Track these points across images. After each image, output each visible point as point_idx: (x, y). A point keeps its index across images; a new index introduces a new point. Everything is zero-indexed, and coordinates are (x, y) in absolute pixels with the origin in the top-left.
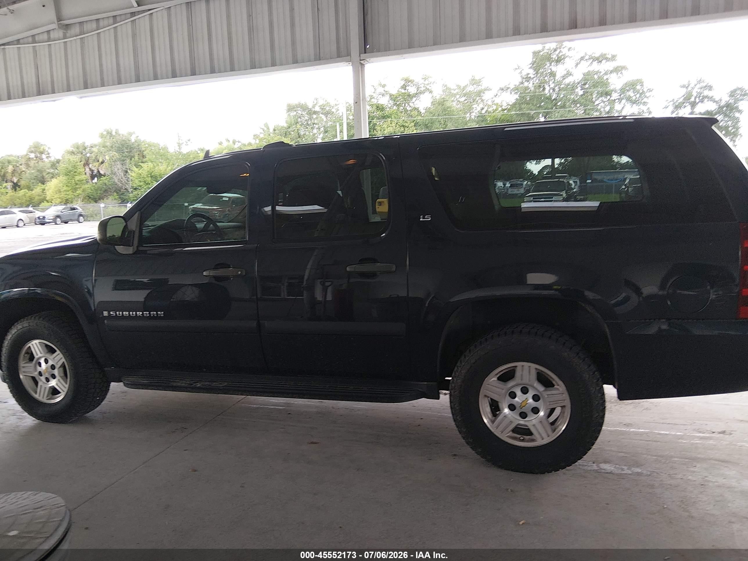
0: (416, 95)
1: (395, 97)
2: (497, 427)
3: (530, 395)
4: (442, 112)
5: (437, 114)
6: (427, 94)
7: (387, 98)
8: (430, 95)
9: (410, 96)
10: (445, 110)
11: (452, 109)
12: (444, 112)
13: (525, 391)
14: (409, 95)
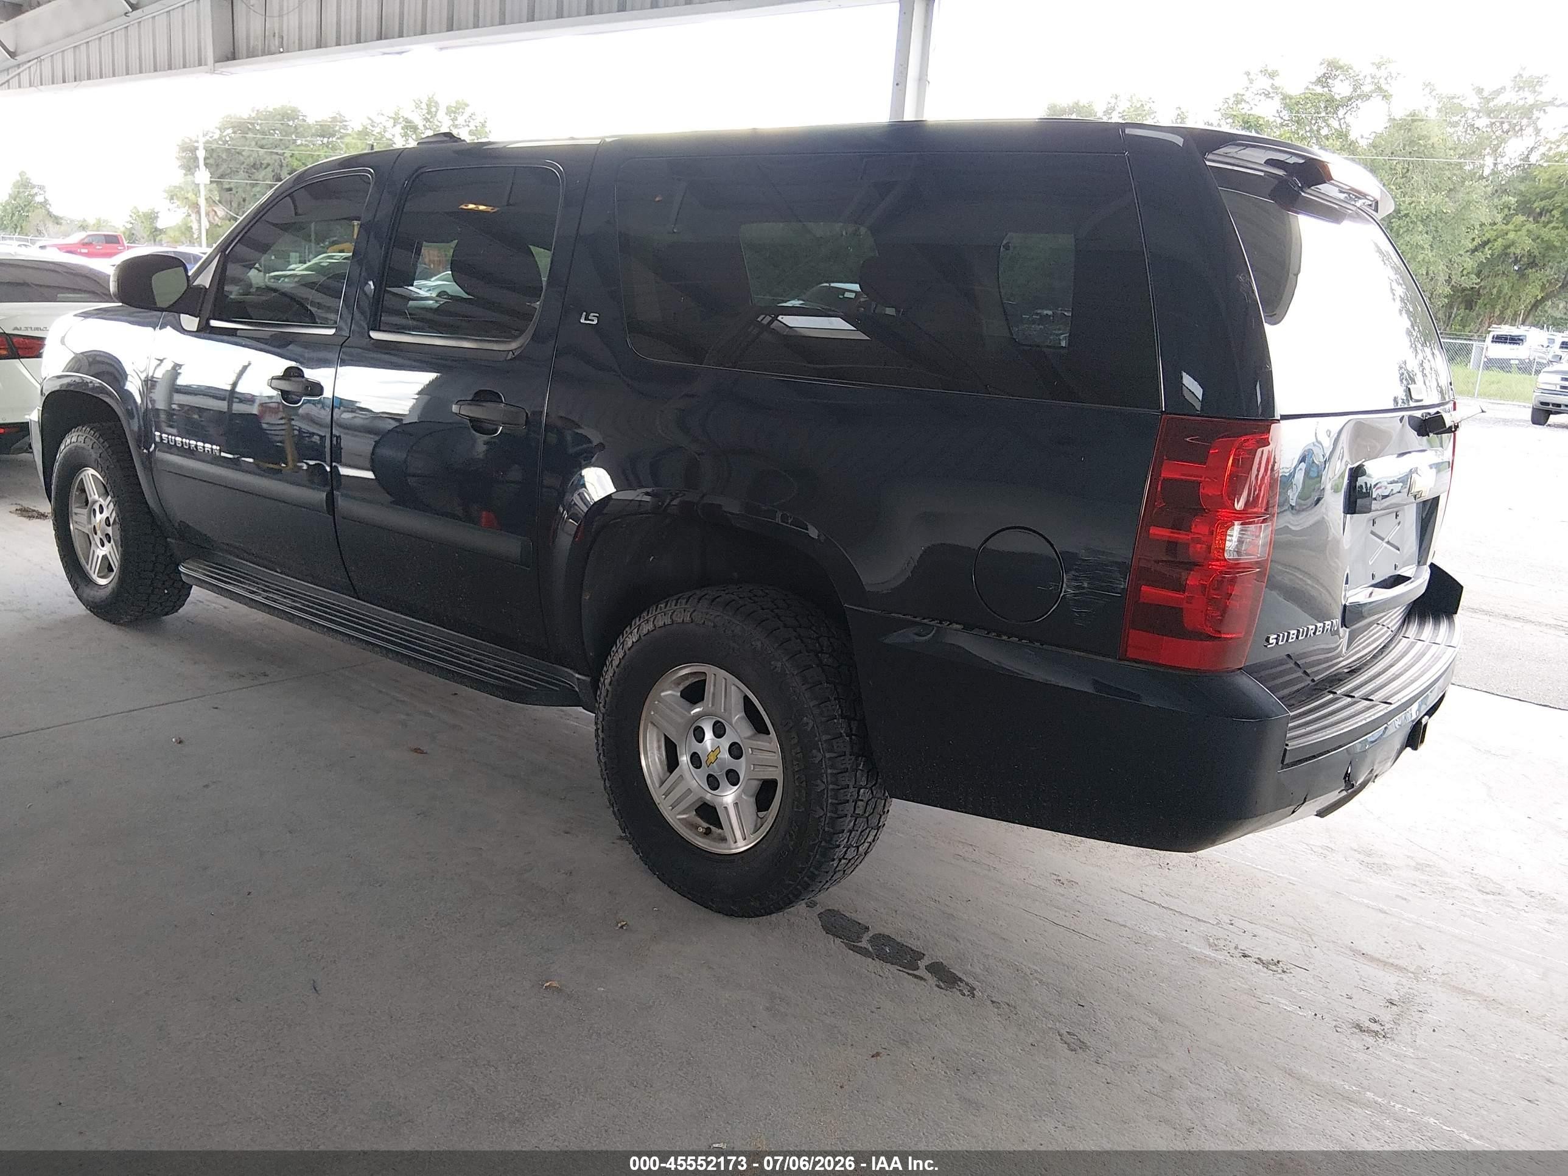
0: (1347, 101)
1: (1293, 101)
2: (666, 794)
3: (725, 743)
4: (1404, 145)
5: (1388, 151)
6: (1377, 100)
7: (1276, 104)
8: (1383, 104)
9: (1332, 105)
10: (1412, 143)
11: (1430, 142)
12: (1407, 148)
13: (719, 731)
14: (1330, 101)
